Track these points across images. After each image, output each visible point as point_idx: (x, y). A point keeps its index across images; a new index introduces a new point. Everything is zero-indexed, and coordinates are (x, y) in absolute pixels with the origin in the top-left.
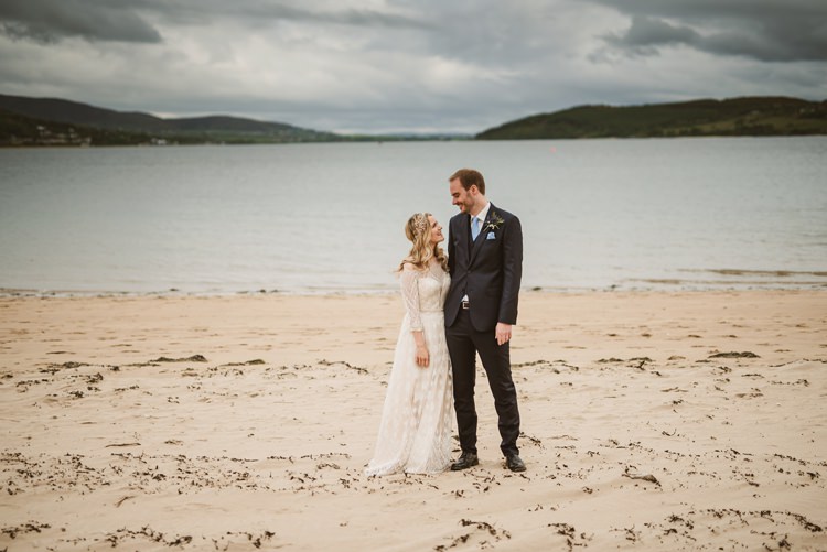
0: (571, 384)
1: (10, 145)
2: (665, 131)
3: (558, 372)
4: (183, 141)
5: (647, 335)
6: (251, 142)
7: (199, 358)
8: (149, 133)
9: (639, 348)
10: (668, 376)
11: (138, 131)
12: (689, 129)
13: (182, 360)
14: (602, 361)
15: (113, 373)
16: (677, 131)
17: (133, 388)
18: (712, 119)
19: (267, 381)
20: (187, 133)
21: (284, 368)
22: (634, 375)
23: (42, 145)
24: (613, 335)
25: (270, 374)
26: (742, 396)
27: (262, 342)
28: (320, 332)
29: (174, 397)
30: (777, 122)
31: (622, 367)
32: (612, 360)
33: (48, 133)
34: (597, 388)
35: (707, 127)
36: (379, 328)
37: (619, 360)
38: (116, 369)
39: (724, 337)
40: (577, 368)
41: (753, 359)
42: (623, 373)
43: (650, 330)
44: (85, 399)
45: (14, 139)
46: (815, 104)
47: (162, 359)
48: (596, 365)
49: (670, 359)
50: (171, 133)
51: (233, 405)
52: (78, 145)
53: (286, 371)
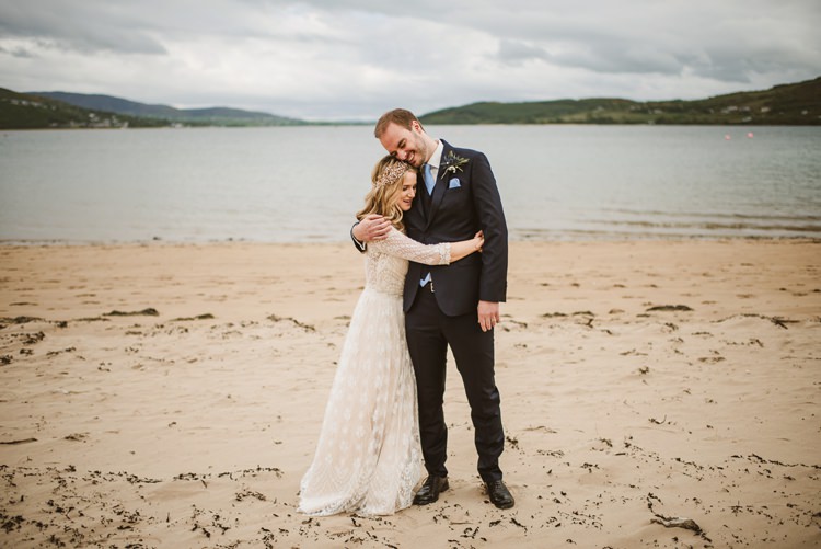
0: (525, 346)
1: (69, 128)
2: (538, 120)
3: (507, 330)
4: (194, 125)
5: (576, 285)
6: (243, 125)
7: (151, 312)
8: (170, 119)
9: (574, 299)
10: (619, 334)
11: (162, 117)
12: (554, 119)
13: (134, 313)
14: (547, 315)
15: (59, 329)
16: (546, 120)
17: (69, 350)
18: (571, 112)
19: (210, 341)
20: (197, 119)
21: (231, 325)
22: (585, 333)
23: (92, 127)
24: (545, 285)
25: (215, 332)
26: (703, 360)
27: (218, 292)
28: (276, 280)
29: (106, 363)
30: (615, 115)
31: (569, 324)
32: (557, 314)
33: (97, 119)
34: (552, 351)
35: (566, 118)
36: (329, 277)
37: (563, 315)
38: (64, 325)
39: (646, 286)
40: (526, 325)
41: (689, 312)
42: (573, 331)
43: (575, 279)
44: (14, 364)
45: (72, 123)
46: (641, 104)
47: (114, 313)
48: (542, 320)
49: (611, 312)
50: (185, 119)
51: (167, 373)
52: (119, 127)
53: (231, 329)
